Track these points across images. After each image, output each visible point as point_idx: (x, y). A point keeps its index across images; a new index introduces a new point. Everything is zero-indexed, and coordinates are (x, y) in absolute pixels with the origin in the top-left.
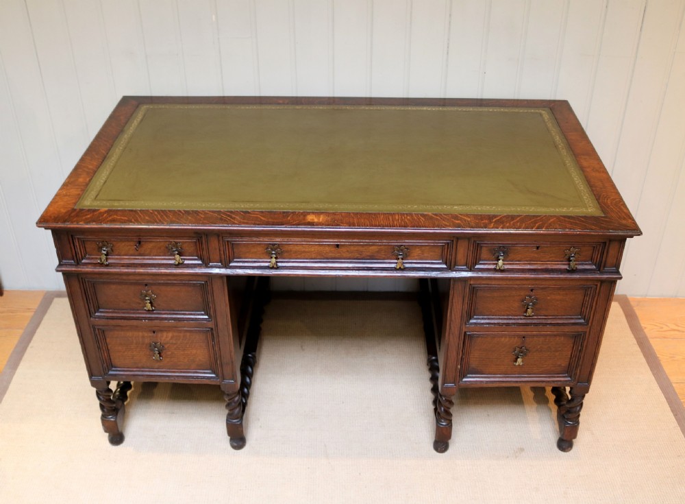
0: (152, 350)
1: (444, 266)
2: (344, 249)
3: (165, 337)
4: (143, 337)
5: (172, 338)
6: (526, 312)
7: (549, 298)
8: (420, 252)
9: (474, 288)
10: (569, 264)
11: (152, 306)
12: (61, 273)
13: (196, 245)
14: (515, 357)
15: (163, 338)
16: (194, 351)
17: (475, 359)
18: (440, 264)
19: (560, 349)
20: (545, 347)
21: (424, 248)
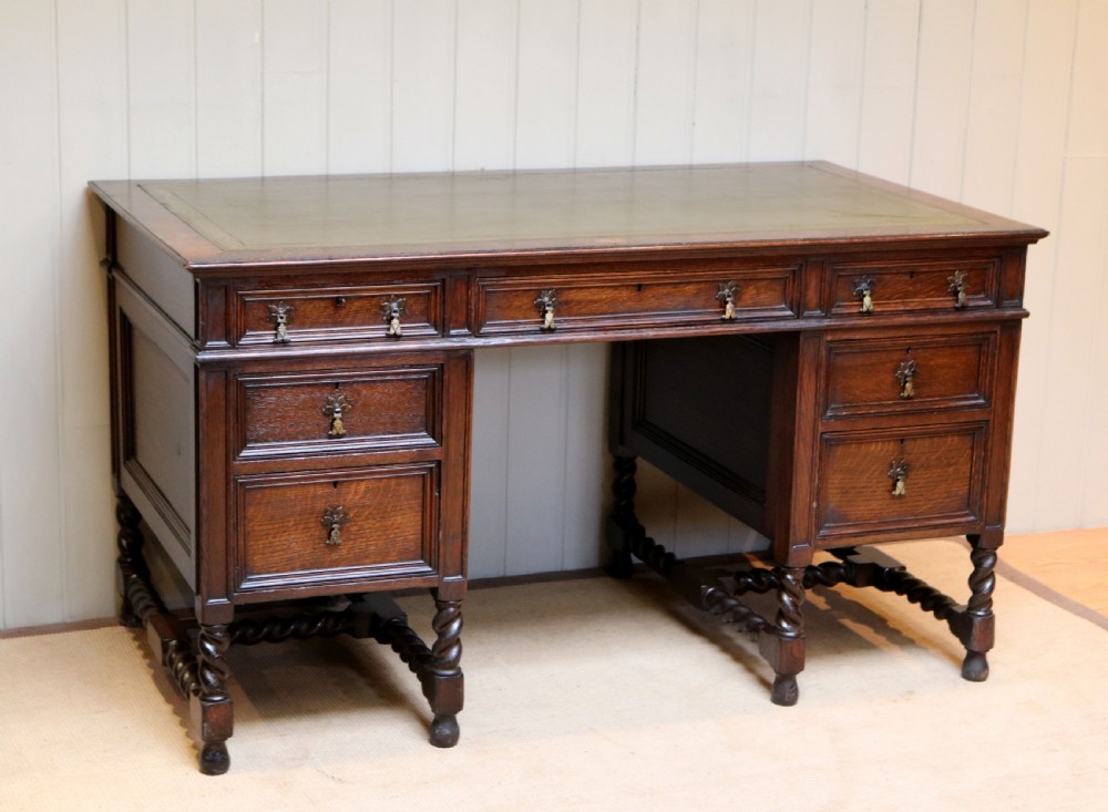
1: (789, 313)
2: (649, 293)
3: (354, 494)
4: (315, 497)
5: (366, 492)
6: (904, 389)
7: (932, 363)
9: (831, 349)
10: (957, 300)
13: (428, 301)
14: (891, 481)
16: (398, 520)
17: (835, 491)
18: (783, 309)
19: (954, 461)
20: (934, 458)
21: (760, 284)
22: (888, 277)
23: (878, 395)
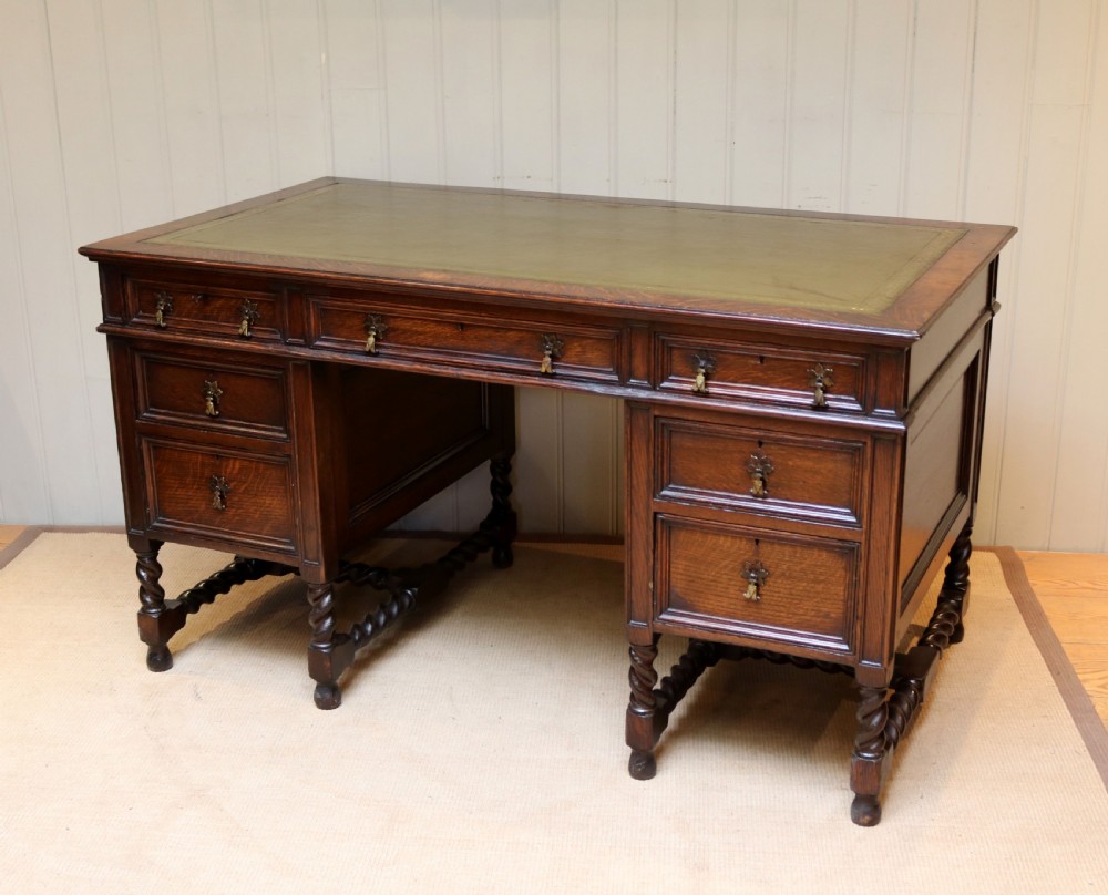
1: (615, 378)
2: (471, 333)
3: (232, 468)
4: (203, 464)
5: (240, 470)
7: (790, 463)
8: (579, 349)
9: (664, 425)
10: (815, 397)
11: (216, 409)
12: (104, 336)
16: (269, 500)
17: (679, 577)
18: (610, 373)
19: (822, 578)
20: (797, 569)
21: (584, 342)
22: (732, 358)
23: (724, 485)
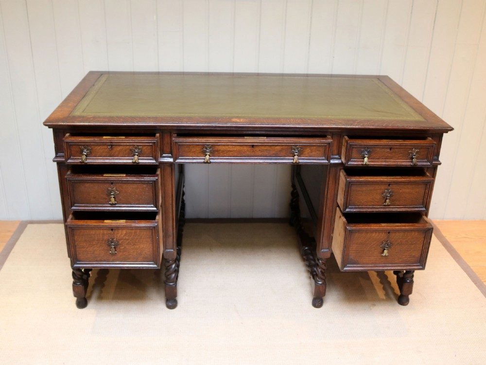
0: (110, 245)
2: (257, 149)
3: (121, 234)
4: (103, 234)
5: (126, 234)
6: (385, 202)
7: (401, 191)
10: (412, 162)
13: (152, 148)
14: (382, 249)
15: (119, 235)
16: (142, 246)
17: (353, 252)
18: (324, 159)
20: (404, 241)
21: (313, 147)
22: (378, 149)
